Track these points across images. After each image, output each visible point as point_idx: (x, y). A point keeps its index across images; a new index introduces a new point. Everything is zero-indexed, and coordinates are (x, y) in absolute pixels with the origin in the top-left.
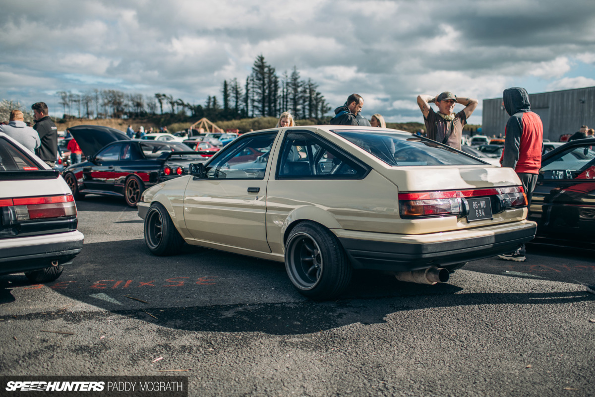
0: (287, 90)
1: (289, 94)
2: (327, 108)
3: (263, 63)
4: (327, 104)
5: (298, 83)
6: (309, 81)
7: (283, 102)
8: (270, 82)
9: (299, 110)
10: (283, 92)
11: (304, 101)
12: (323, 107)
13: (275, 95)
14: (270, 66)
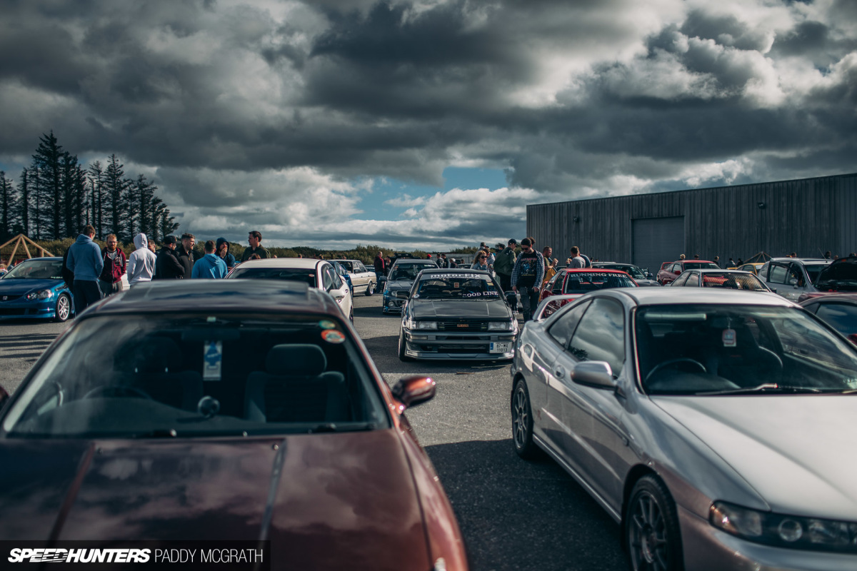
0: (100, 195)
1: (104, 201)
2: (171, 224)
3: (55, 148)
4: (170, 219)
5: (120, 183)
6: (140, 180)
7: (94, 213)
8: (68, 181)
9: (123, 228)
10: (93, 197)
11: (132, 214)
12: (165, 223)
13: (79, 201)
14: (67, 153)
